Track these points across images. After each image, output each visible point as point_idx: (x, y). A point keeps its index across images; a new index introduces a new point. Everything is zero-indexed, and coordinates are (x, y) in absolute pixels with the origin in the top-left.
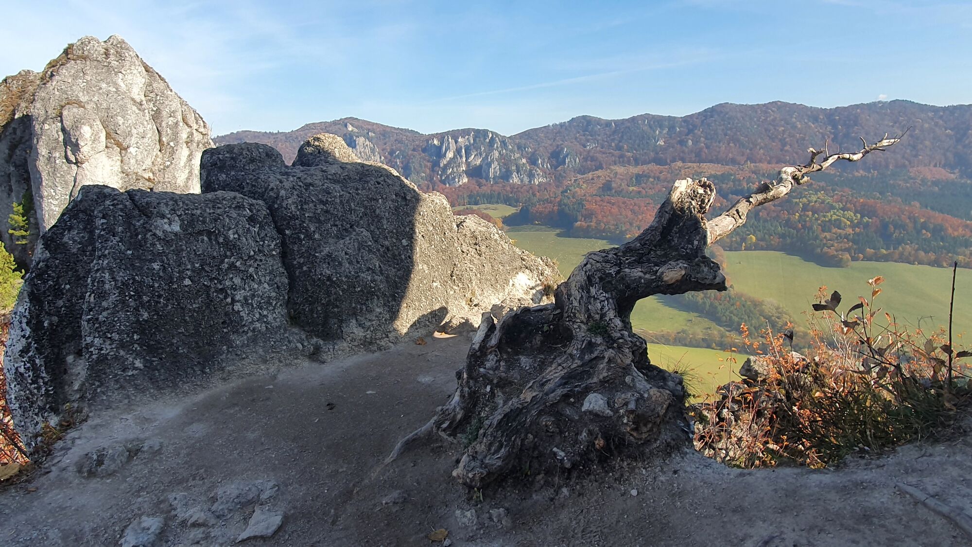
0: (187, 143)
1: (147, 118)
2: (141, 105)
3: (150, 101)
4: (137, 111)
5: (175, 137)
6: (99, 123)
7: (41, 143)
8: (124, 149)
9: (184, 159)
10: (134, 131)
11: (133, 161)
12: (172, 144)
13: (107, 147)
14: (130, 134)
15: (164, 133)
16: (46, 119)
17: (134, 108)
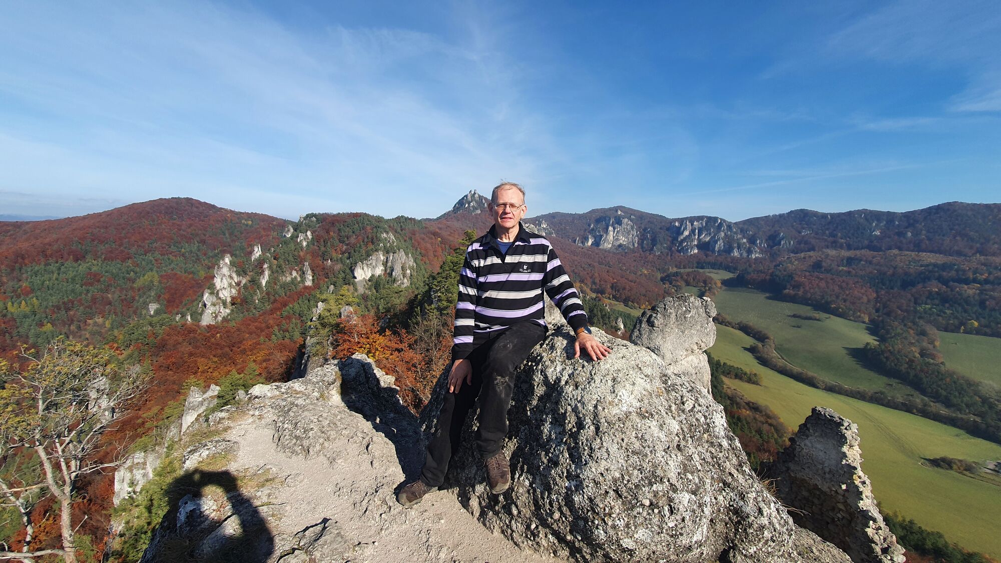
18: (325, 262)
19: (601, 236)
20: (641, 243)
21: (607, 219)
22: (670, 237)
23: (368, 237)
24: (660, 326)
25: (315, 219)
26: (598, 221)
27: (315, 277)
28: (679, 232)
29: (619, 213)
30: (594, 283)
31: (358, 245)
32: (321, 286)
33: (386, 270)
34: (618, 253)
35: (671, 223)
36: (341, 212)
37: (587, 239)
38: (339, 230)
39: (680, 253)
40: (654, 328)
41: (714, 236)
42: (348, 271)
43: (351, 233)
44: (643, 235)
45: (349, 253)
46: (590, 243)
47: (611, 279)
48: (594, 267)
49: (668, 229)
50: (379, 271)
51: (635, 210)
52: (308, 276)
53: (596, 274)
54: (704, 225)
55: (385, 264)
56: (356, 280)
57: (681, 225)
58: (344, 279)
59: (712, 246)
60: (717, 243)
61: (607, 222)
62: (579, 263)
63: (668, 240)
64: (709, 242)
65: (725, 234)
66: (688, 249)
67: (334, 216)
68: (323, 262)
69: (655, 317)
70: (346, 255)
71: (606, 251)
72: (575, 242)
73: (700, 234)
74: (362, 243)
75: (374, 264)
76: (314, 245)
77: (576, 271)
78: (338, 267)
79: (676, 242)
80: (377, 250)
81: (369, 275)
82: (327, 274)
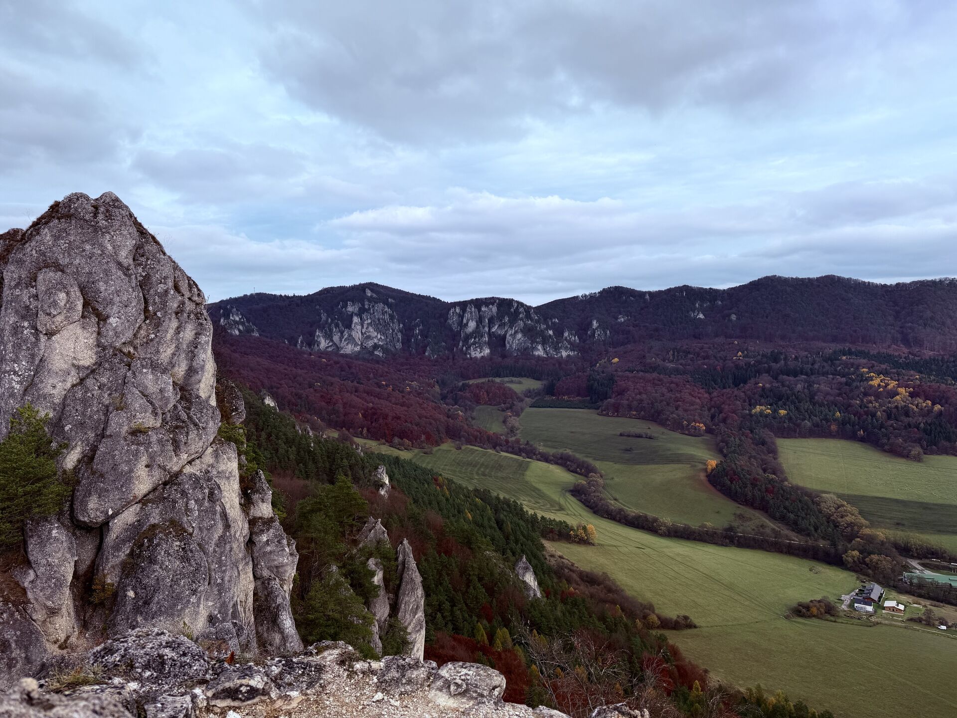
0: (177, 313)
1: (134, 285)
2: (128, 270)
3: (140, 265)
4: (123, 277)
5: (163, 306)
6: (76, 289)
8: (102, 319)
9: (171, 332)
10: (117, 299)
11: (111, 333)
12: (159, 314)
13: (83, 317)
14: (111, 302)
15: (151, 302)
16: (18, 284)
17: (120, 273)
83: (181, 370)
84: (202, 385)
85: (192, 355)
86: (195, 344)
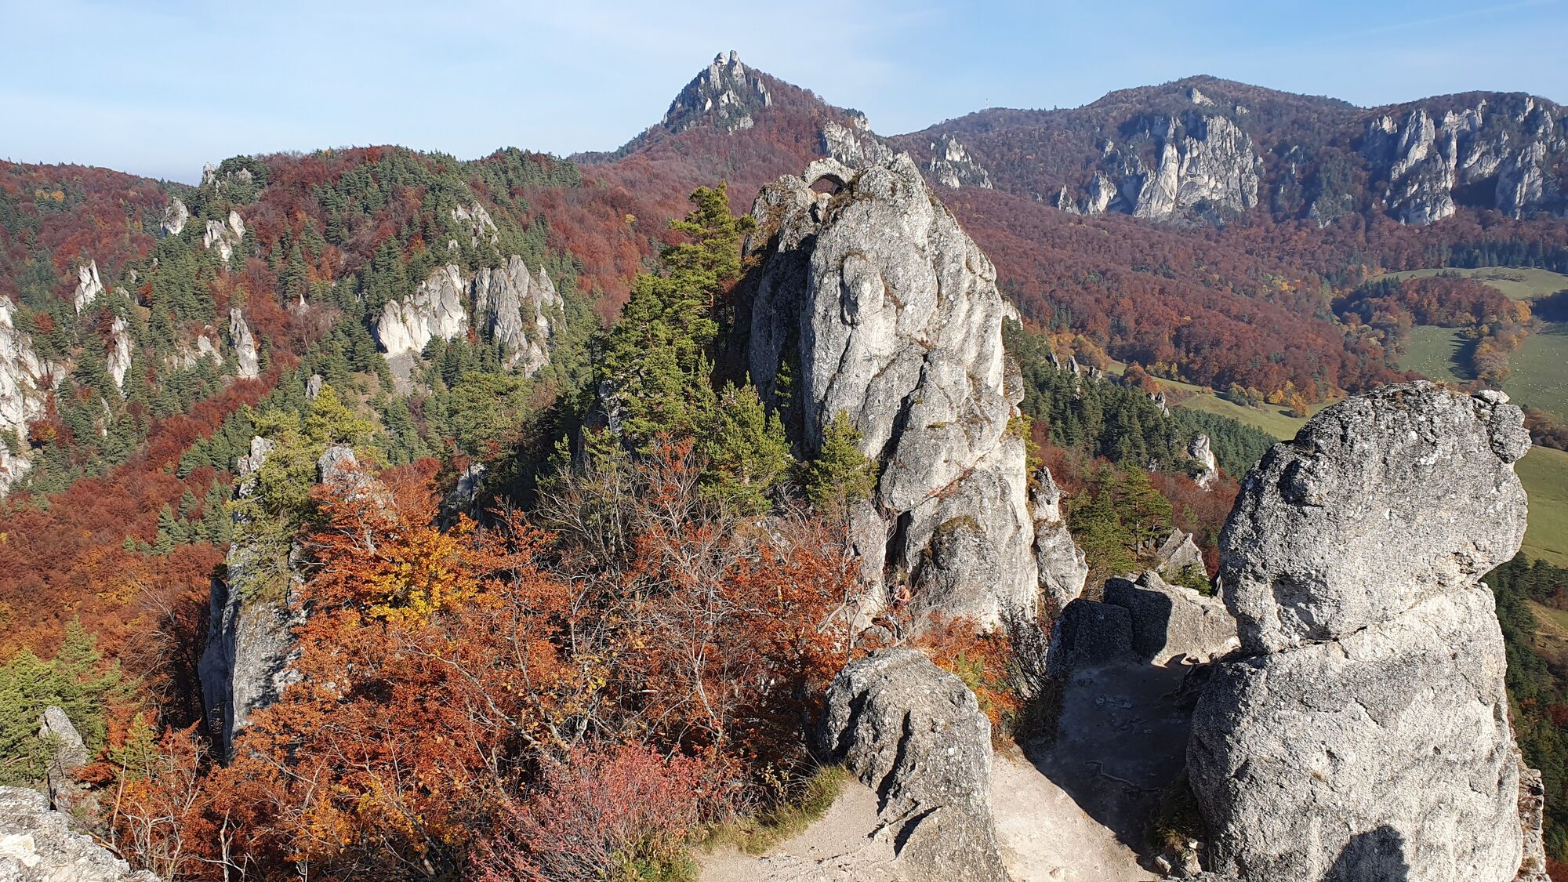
0: (968, 294)
1: (928, 267)
2: (924, 251)
3: (933, 244)
4: (919, 260)
5: (956, 290)
6: (879, 278)
7: (818, 299)
8: (901, 307)
9: (963, 315)
10: (914, 285)
11: (908, 321)
12: (951, 297)
13: (884, 306)
14: (908, 288)
15: (944, 284)
16: (827, 271)
17: (917, 256)
18: (290, 307)
19: (1140, 180)
20: (1269, 194)
21: (1159, 120)
22: (1365, 168)
23: (410, 222)
24: (1328, 503)
25: (249, 175)
26: (1128, 129)
27: (265, 352)
28: (1393, 148)
29: (1198, 98)
30: (1119, 329)
31: (384, 249)
32: (286, 376)
33: (472, 322)
34: (1194, 231)
35: (1367, 122)
36: (324, 149)
37: (1093, 191)
38: (323, 203)
39: (1398, 220)
40: (1307, 509)
41: (1513, 157)
42: (359, 329)
43: (359, 213)
44: (1276, 166)
45: (359, 275)
46: (1103, 203)
47: (1174, 315)
48: (1117, 278)
49: (1356, 144)
50: (453, 324)
51: (1249, 88)
52: (246, 351)
53: (1126, 302)
54: (1479, 121)
55: (470, 301)
56: (385, 355)
57: (1401, 128)
58: (351, 355)
59: (1503, 191)
60: (1520, 179)
61: (1158, 131)
62: (1068, 268)
63: (1356, 178)
64: (1494, 178)
65: (1550, 148)
66: (1423, 205)
67: (305, 161)
68: (284, 307)
69: (1310, 471)
70: (351, 280)
71: (1155, 227)
72: (1054, 200)
73: (1463, 153)
74: (394, 242)
75: (436, 304)
76: (252, 254)
77: (1059, 294)
78: (330, 318)
79: (1384, 184)
80: (440, 262)
81: (423, 339)
82: (300, 340)
83: (970, 356)
84: (991, 373)
85: (982, 340)
86: (985, 329)
